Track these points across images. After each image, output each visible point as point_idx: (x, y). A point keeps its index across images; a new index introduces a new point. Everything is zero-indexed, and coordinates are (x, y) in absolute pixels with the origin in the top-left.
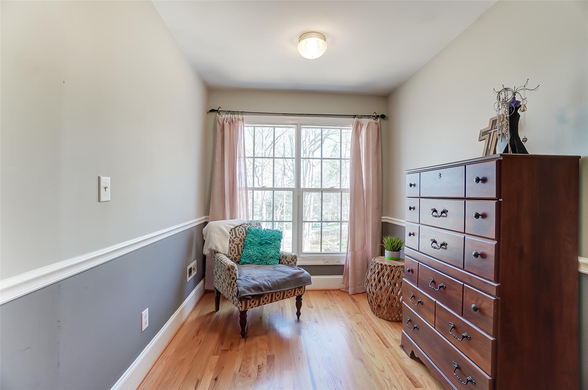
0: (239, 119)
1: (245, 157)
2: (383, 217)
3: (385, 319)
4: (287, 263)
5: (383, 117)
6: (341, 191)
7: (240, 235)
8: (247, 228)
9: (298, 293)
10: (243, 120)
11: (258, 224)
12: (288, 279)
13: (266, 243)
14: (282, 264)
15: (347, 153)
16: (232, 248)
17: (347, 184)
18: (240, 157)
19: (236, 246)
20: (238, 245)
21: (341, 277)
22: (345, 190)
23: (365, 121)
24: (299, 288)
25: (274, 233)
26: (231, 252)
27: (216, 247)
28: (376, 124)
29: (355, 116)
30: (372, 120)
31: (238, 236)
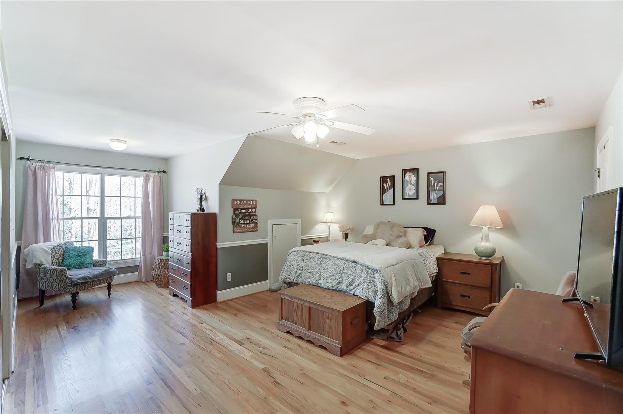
0: (50, 168)
1: (56, 195)
2: (164, 233)
3: (164, 287)
4: (99, 265)
5: (164, 172)
6: (135, 218)
7: (58, 252)
8: (64, 247)
9: (109, 281)
10: (54, 168)
11: (71, 243)
12: (103, 273)
13: (83, 255)
14: (95, 266)
15: (140, 193)
16: (54, 261)
17: (139, 213)
18: (52, 195)
19: (57, 259)
20: (58, 259)
21: (137, 273)
22: (138, 218)
23: (152, 174)
24: (110, 277)
25: (87, 248)
26: (53, 263)
27: (41, 261)
28: (159, 176)
29: (145, 171)
30: (156, 174)
31: (57, 253)
